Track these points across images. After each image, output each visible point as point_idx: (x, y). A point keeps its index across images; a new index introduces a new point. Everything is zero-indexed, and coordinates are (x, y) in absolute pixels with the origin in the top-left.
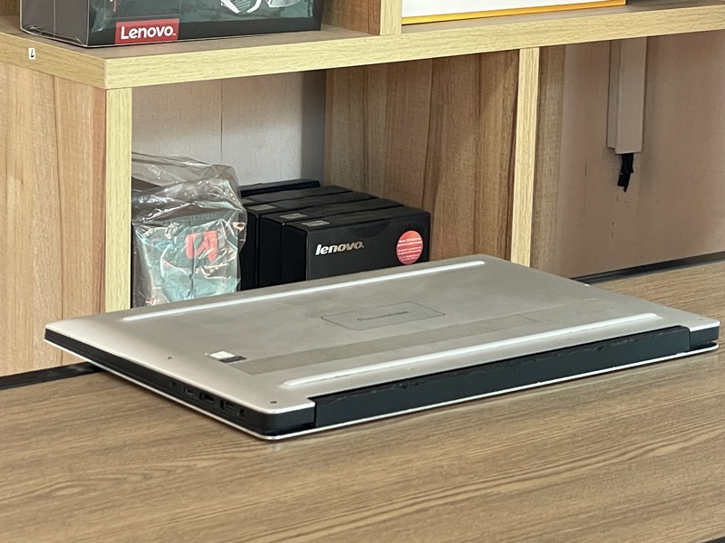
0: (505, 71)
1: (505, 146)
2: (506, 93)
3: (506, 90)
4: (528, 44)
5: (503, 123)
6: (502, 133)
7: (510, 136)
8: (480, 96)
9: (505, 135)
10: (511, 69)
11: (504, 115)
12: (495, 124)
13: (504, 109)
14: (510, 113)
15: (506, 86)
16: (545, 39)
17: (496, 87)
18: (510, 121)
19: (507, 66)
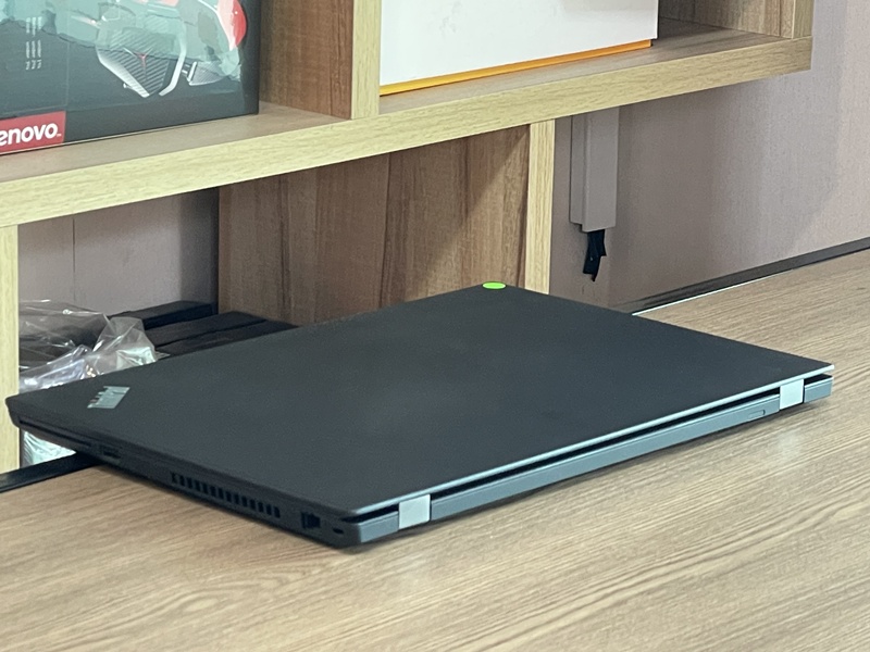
0: (507, 155)
1: (508, 260)
2: (509, 185)
3: (509, 181)
4: (540, 116)
5: (505, 228)
6: (503, 243)
7: (516, 247)
8: (467, 189)
9: (509, 245)
10: (517, 153)
11: (505, 217)
12: (492, 229)
13: (507, 209)
14: (515, 215)
15: (510, 177)
16: (562, 106)
17: (492, 176)
18: (516, 226)
19: (509, 147)
